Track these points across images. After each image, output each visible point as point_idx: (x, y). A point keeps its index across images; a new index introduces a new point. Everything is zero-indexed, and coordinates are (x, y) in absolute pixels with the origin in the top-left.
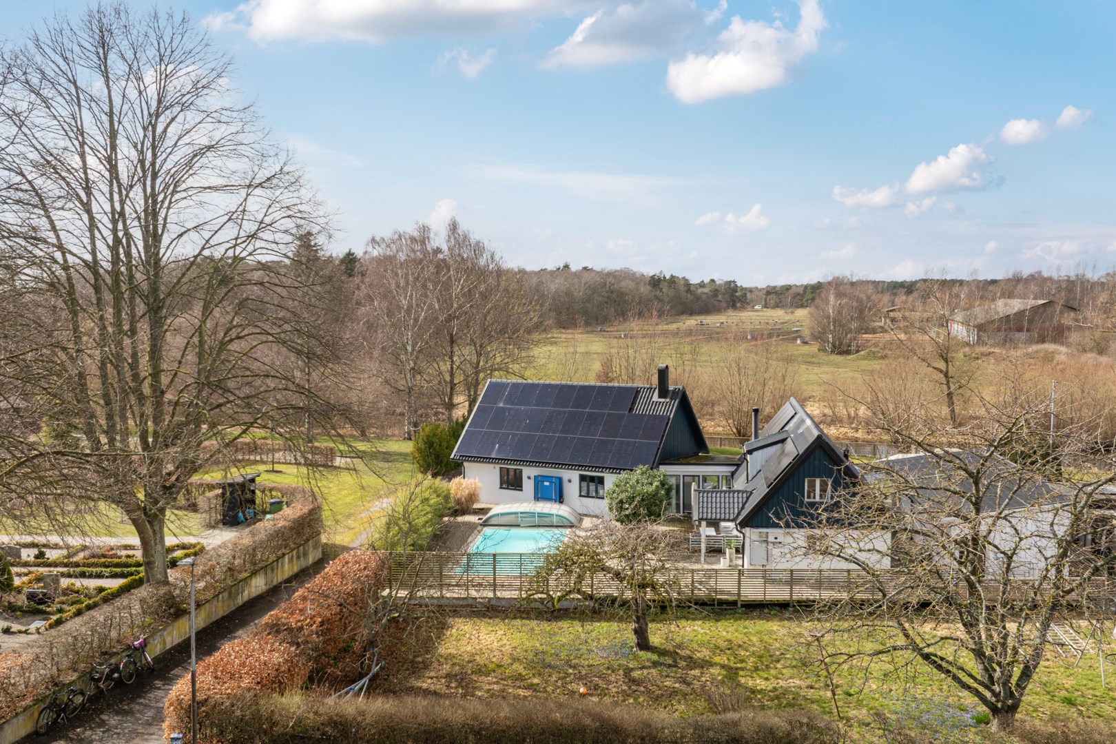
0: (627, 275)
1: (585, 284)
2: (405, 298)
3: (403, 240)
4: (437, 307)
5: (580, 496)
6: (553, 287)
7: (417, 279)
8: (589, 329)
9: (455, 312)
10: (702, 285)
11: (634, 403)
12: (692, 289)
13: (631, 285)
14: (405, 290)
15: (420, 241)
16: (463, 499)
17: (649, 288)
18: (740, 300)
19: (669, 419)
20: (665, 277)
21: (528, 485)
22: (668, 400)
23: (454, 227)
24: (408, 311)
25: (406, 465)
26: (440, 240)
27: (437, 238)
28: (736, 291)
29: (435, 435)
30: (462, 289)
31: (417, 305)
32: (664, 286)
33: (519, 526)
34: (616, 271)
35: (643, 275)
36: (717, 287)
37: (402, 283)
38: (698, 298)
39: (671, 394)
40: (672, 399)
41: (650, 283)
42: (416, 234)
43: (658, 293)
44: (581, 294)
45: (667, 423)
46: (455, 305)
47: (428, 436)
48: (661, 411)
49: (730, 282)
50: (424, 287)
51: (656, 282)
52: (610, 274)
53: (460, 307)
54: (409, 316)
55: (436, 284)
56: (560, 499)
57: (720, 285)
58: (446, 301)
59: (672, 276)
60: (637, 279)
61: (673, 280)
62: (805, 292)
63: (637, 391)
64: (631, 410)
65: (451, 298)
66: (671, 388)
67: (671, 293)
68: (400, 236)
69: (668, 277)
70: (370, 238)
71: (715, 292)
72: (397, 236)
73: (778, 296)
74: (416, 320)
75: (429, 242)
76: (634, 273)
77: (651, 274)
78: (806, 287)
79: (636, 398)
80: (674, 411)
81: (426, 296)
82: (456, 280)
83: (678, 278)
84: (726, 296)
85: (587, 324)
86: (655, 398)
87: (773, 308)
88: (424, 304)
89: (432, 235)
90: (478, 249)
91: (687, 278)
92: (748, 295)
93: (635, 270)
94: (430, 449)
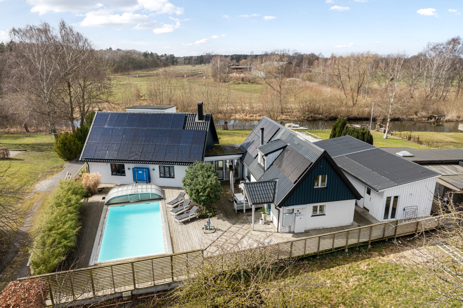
0: (134, 52)
1: (119, 56)
2: (39, 64)
3: (33, 30)
4: (59, 68)
5: (160, 177)
6: (107, 57)
7: (45, 53)
8: (122, 73)
9: (69, 71)
10: (162, 56)
11: (185, 124)
12: (159, 57)
13: (137, 56)
14: (39, 60)
15: (44, 31)
16: (91, 186)
17: (144, 57)
18: (175, 62)
19: (207, 132)
20: (149, 53)
21: (129, 173)
22: (204, 121)
23: (63, 25)
24: (42, 71)
25: (52, 152)
26: (56, 32)
27: (54, 31)
28: (174, 59)
29: (66, 139)
30: (71, 58)
31: (47, 68)
32: (149, 56)
33: (129, 202)
34: (130, 50)
35: (140, 52)
36: (167, 57)
37: (36, 55)
38: (161, 61)
39: (205, 117)
40: (206, 121)
41: (143, 56)
42: (41, 28)
43: (147, 59)
44: (118, 59)
45: (206, 135)
46: (69, 67)
47: (62, 140)
48: (201, 128)
49: (172, 55)
50: (50, 57)
51: (146, 55)
52: (128, 52)
53: (72, 68)
54: (43, 74)
55: (56, 56)
56: (149, 180)
57: (168, 56)
58: (64, 66)
59: (151, 53)
60: (139, 54)
61: (152, 54)
62: (197, 58)
63: (186, 116)
64: (184, 127)
65: (66, 63)
66: (205, 114)
67: (152, 59)
68: (31, 28)
69: (150, 53)
70: (12, 29)
71: (167, 59)
72: (29, 28)
73: (189, 60)
74: (48, 75)
75: (50, 33)
76: (137, 51)
77: (144, 52)
78: (198, 57)
79: (185, 120)
80: (208, 127)
81: (52, 63)
82: (67, 54)
83: (154, 53)
84: (171, 60)
85: (122, 72)
86: (197, 120)
87: (187, 64)
88: (51, 67)
89: (51, 29)
90: (79, 37)
91: (157, 53)
92: (178, 60)
93: (137, 50)
94: (64, 146)
